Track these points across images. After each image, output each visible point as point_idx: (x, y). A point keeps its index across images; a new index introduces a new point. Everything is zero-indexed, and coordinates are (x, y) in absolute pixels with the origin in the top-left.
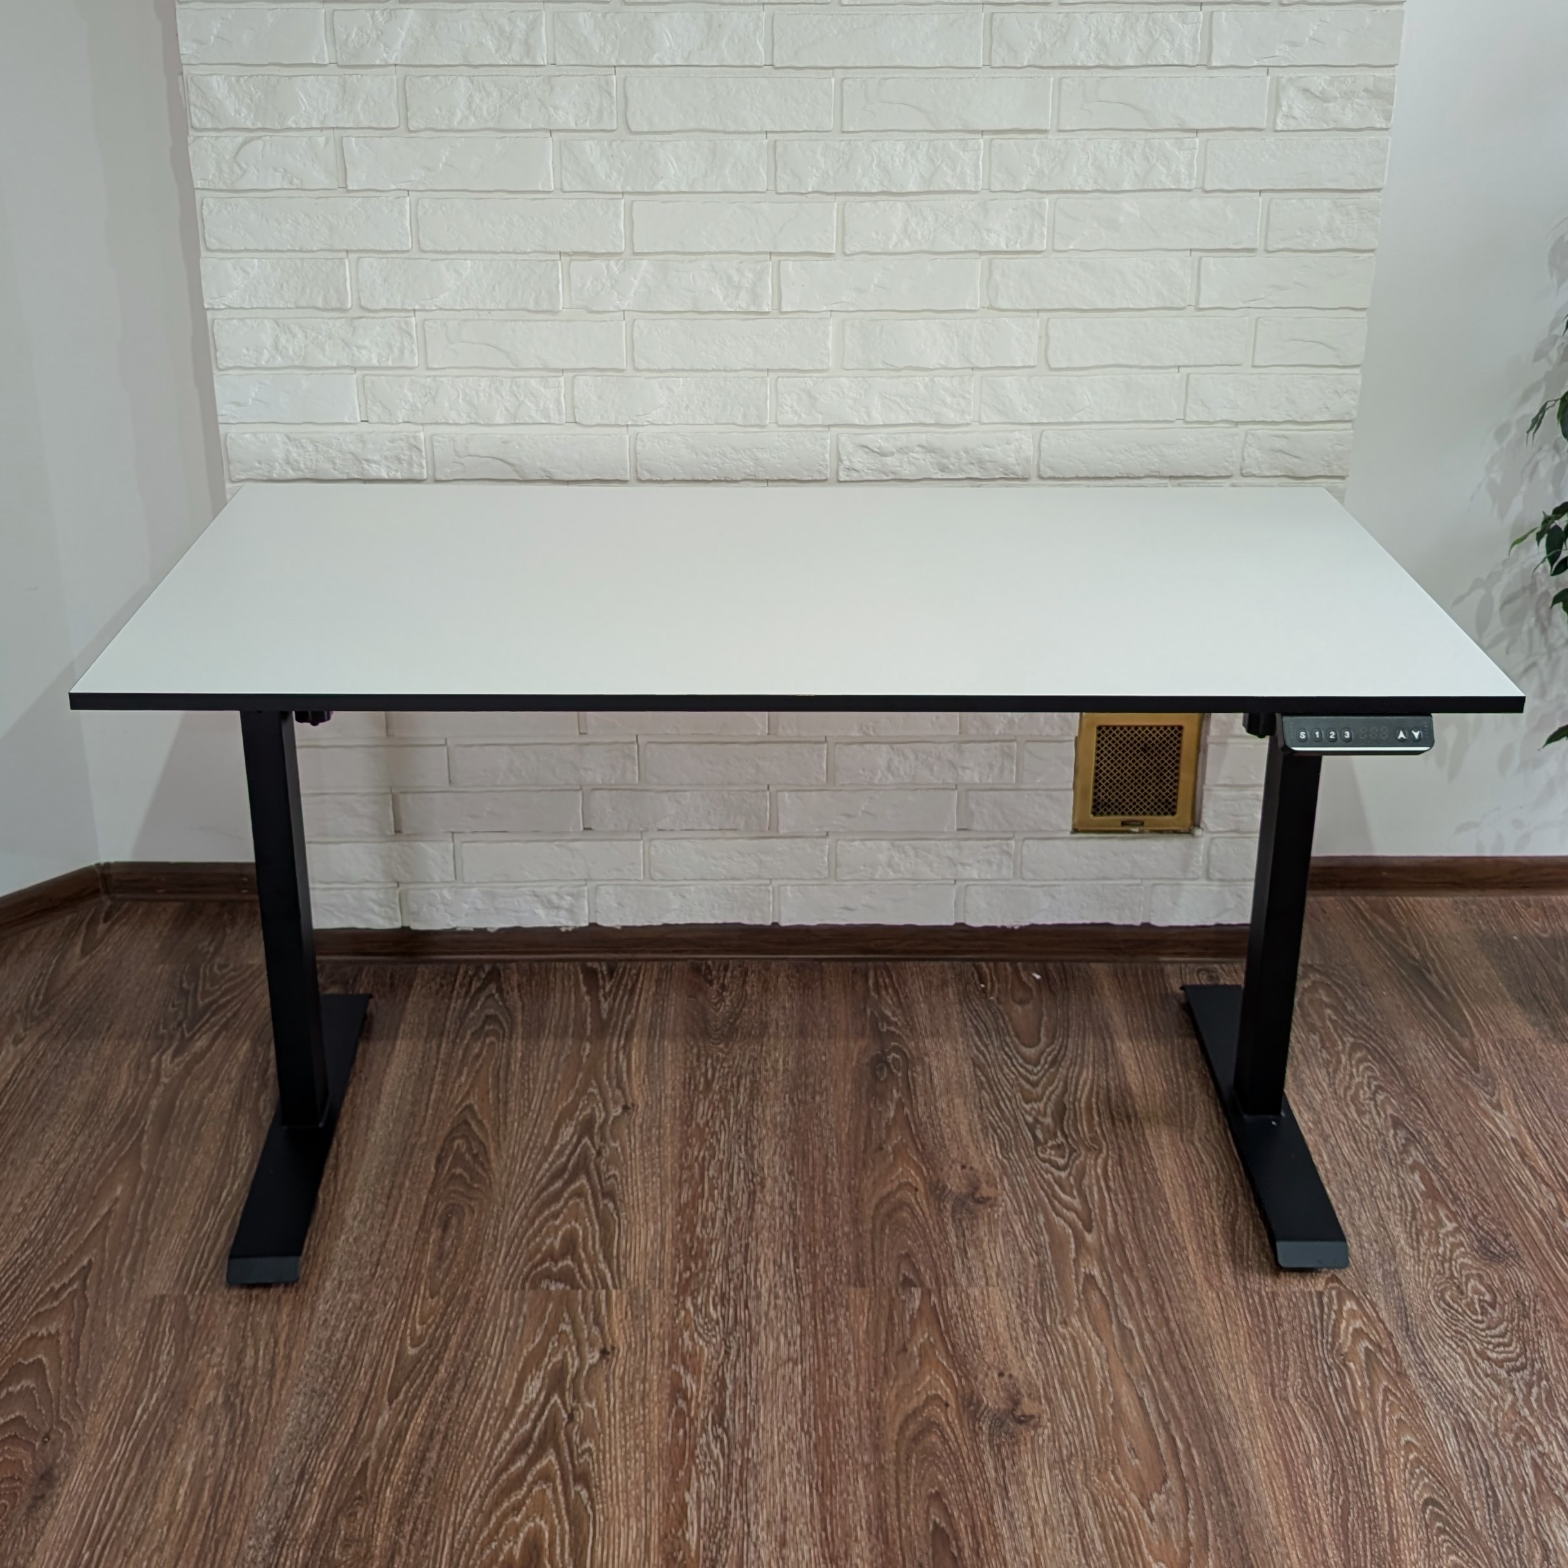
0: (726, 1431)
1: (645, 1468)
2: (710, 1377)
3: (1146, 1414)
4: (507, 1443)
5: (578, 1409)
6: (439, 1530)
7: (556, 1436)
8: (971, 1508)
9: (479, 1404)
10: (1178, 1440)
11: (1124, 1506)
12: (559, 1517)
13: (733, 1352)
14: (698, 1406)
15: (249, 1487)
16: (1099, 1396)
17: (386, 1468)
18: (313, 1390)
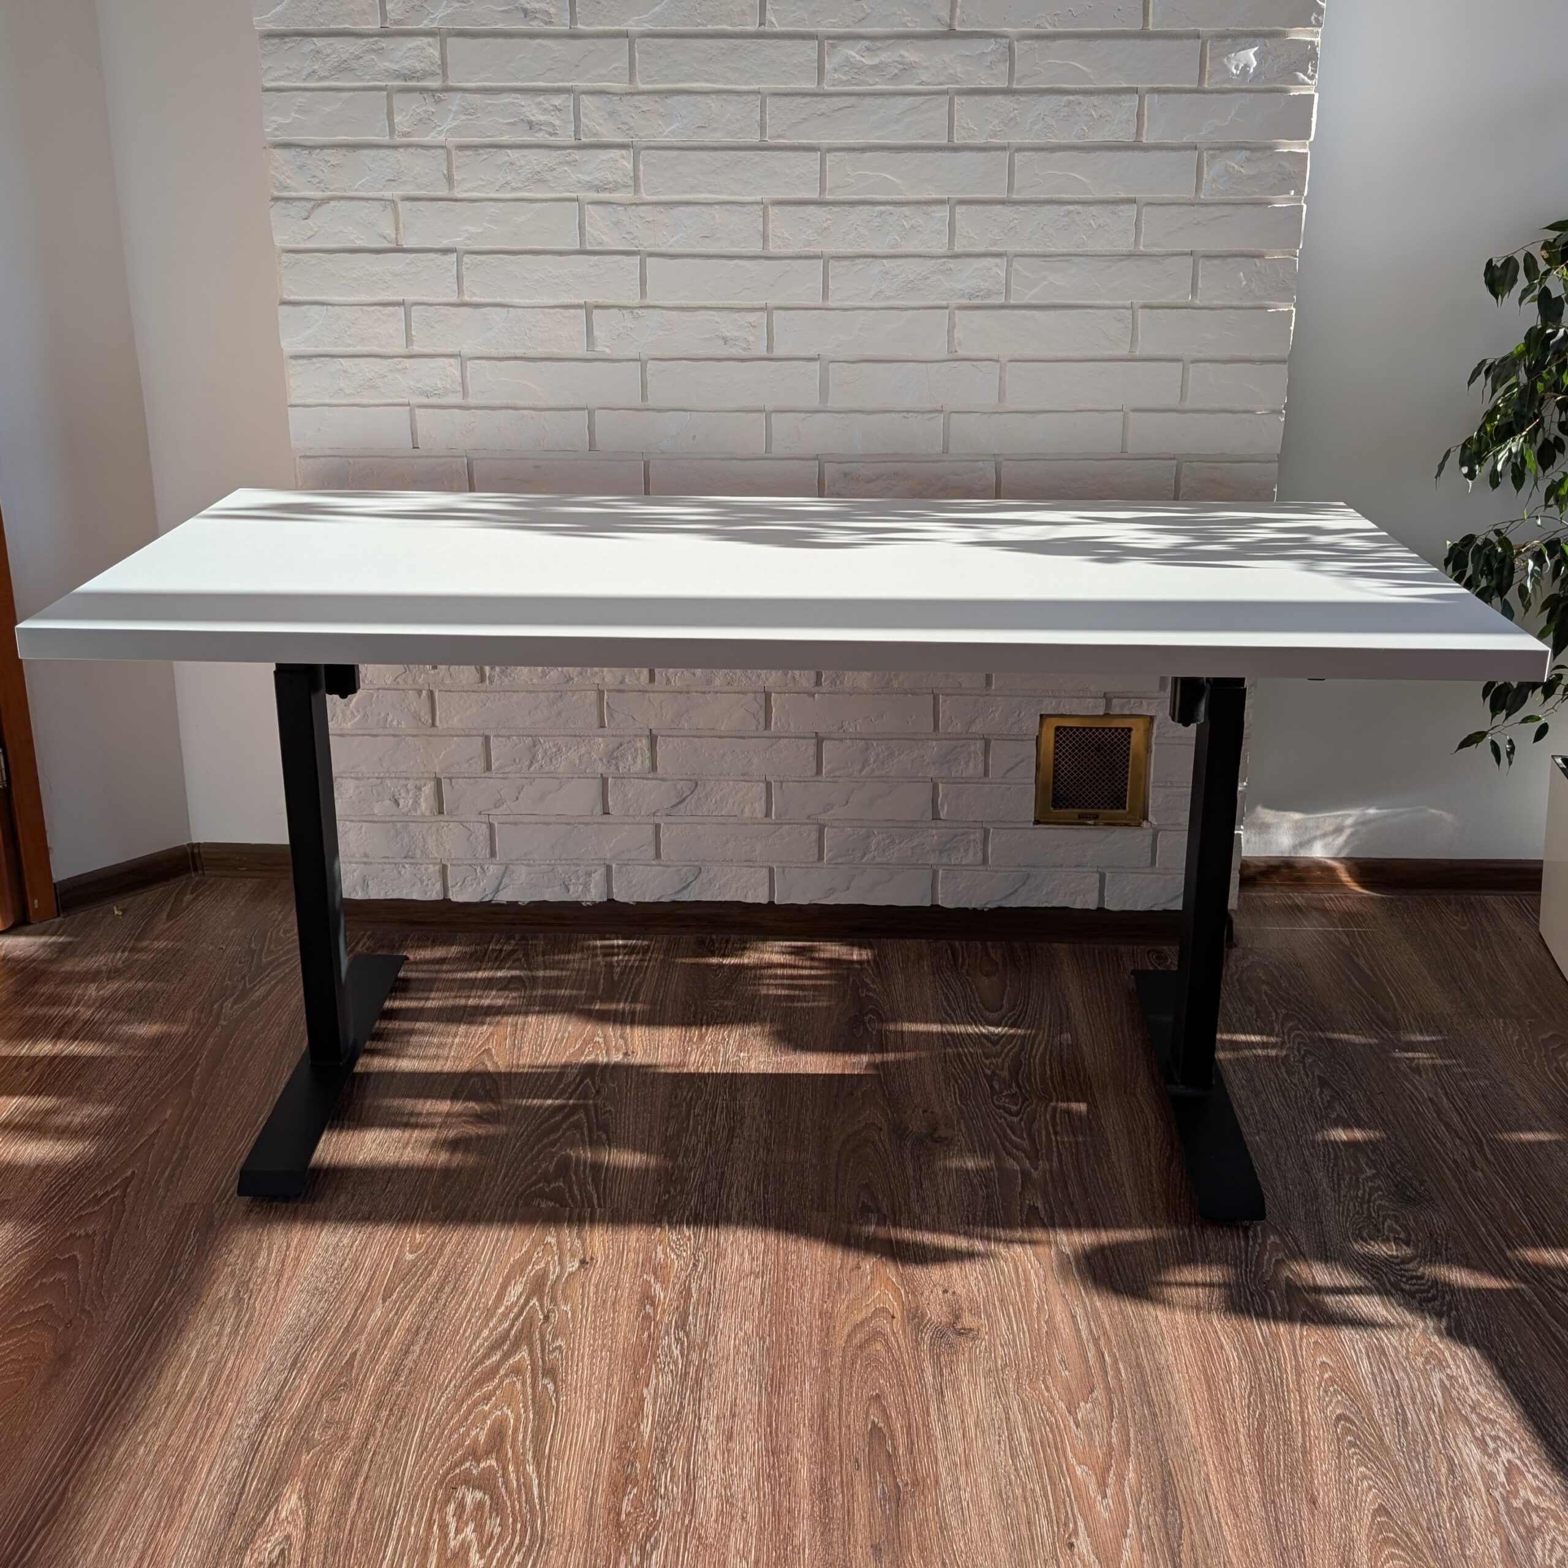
0: (687, 1335)
1: (610, 1366)
2: (678, 1286)
3: (1078, 1331)
4: (485, 1340)
5: (554, 1311)
6: (414, 1416)
7: (531, 1334)
8: (908, 1410)
9: (464, 1305)
10: (1106, 1355)
11: (1052, 1412)
12: (525, 1407)
13: (701, 1266)
14: (664, 1311)
15: (245, 1373)
16: (1035, 1313)
17: (372, 1359)
18: (316, 1288)
